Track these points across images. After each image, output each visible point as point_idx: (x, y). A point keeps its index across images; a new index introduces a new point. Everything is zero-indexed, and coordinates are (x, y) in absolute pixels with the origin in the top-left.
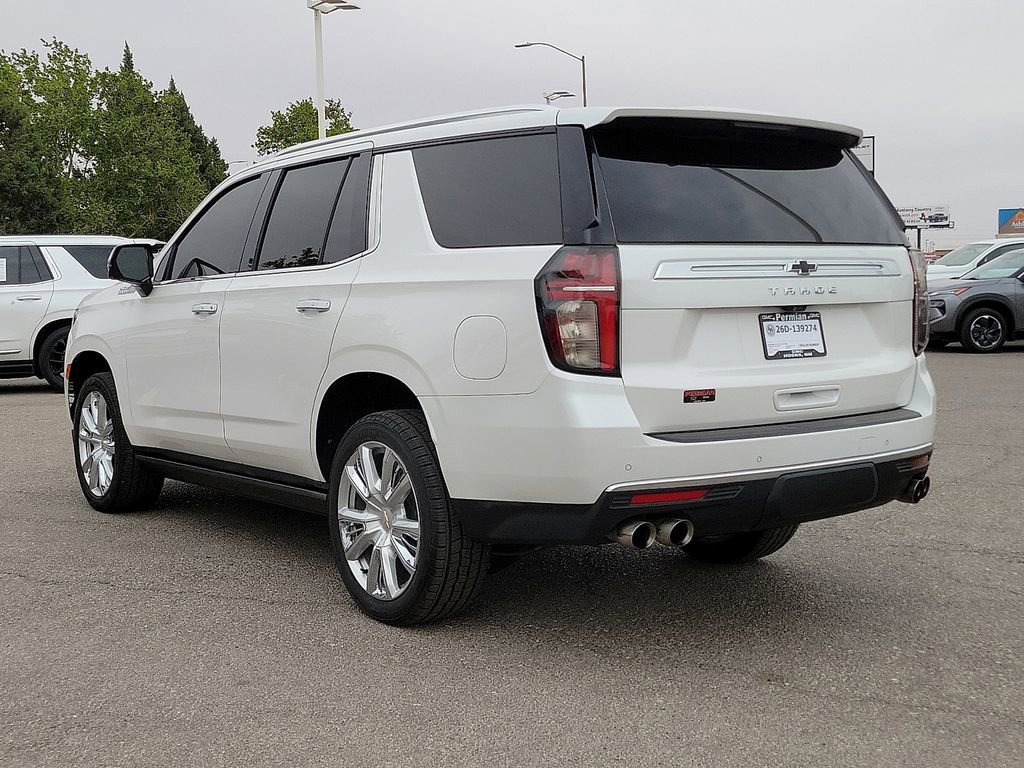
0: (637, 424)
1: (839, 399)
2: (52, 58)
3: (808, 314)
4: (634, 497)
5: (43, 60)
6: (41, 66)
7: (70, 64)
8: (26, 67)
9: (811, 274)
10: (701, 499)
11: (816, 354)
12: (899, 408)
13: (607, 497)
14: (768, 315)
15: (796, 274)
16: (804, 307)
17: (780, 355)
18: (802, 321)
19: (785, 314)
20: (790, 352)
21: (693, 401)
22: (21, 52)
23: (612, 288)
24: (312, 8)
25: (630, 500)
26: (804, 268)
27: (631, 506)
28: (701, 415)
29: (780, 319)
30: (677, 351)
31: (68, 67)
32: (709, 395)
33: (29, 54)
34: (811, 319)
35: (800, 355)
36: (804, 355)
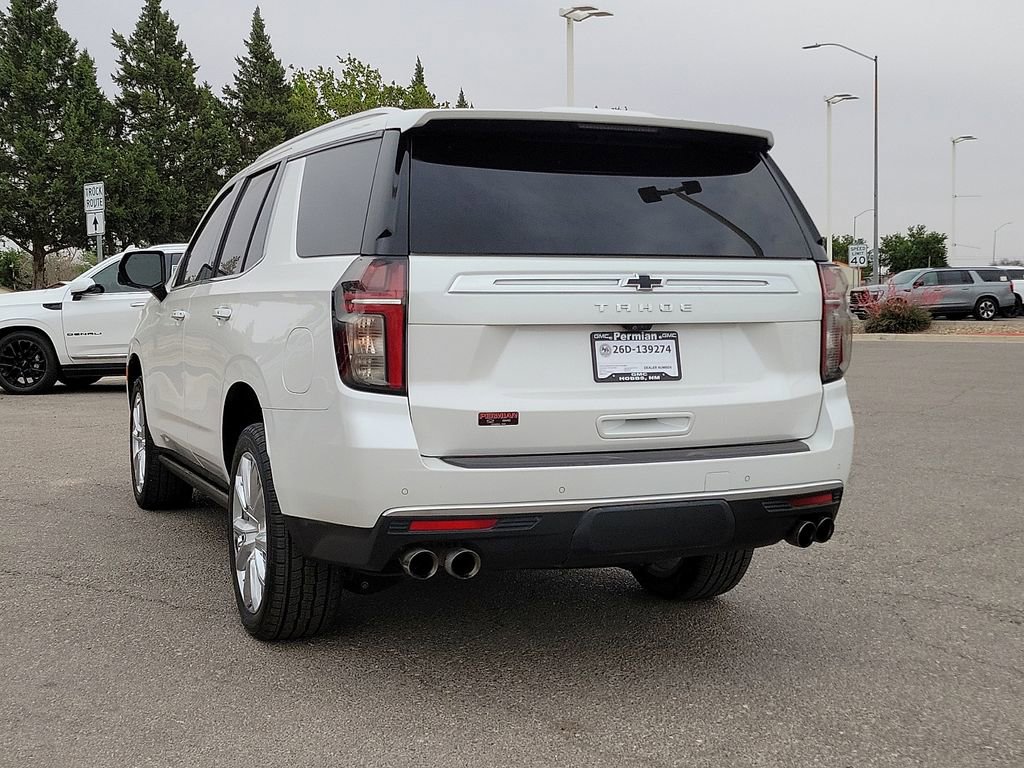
0: (415, 446)
1: (690, 429)
2: (347, 74)
3: (659, 334)
4: (413, 523)
5: (339, 76)
6: (335, 82)
7: (362, 79)
8: (322, 83)
9: (655, 290)
10: (490, 530)
11: (665, 377)
12: (794, 441)
13: (385, 522)
14: (602, 333)
15: (634, 289)
16: (649, 326)
17: (614, 378)
18: (650, 341)
19: (626, 333)
20: (629, 375)
21: (490, 424)
22: (317, 70)
23: (399, 302)
24: (564, 16)
25: (409, 526)
26: (645, 283)
27: (410, 533)
28: (499, 438)
29: (619, 339)
30: (478, 367)
31: (360, 83)
32: (512, 419)
33: (325, 71)
34: (663, 339)
35: (643, 378)
36: (649, 378)
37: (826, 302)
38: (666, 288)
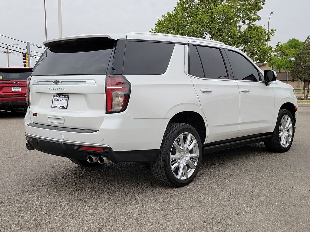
14: (55, 95)
15: (54, 84)
16: (63, 94)
17: (55, 107)
19: (59, 95)
26: (56, 82)
29: (57, 97)
32: (36, 115)
34: (65, 97)
36: (60, 107)
37: (108, 88)
38: (61, 83)
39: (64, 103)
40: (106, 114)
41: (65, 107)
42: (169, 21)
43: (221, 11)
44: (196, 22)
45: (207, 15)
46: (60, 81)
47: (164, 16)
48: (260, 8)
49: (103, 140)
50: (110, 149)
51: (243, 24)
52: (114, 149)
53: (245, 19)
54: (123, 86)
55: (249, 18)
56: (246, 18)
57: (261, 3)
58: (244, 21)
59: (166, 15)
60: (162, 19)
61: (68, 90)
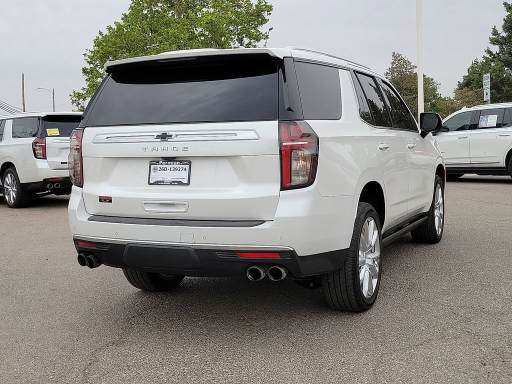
1: (187, 210)
3: (181, 162)
9: (169, 140)
10: (95, 248)
14: (154, 161)
15: (159, 140)
17: (156, 183)
18: (177, 165)
19: (165, 161)
20: (163, 182)
21: (103, 202)
23: (80, 148)
25: (78, 243)
26: (164, 137)
30: (103, 177)
32: (109, 200)
34: (183, 164)
35: (169, 184)
36: (172, 183)
37: (284, 144)
38: (176, 139)
39: (182, 176)
40: (281, 190)
41: (185, 181)
42: (120, 36)
43: (207, 23)
44: (167, 39)
45: (185, 28)
46: (174, 134)
47: (110, 28)
48: (264, 21)
49: (282, 238)
50: (292, 253)
51: (239, 44)
52: (300, 253)
53: (243, 37)
54: (309, 139)
55: (250, 36)
56: (244, 35)
57: (266, 12)
58: (242, 40)
59: (114, 27)
60: (106, 32)
61: (193, 150)
